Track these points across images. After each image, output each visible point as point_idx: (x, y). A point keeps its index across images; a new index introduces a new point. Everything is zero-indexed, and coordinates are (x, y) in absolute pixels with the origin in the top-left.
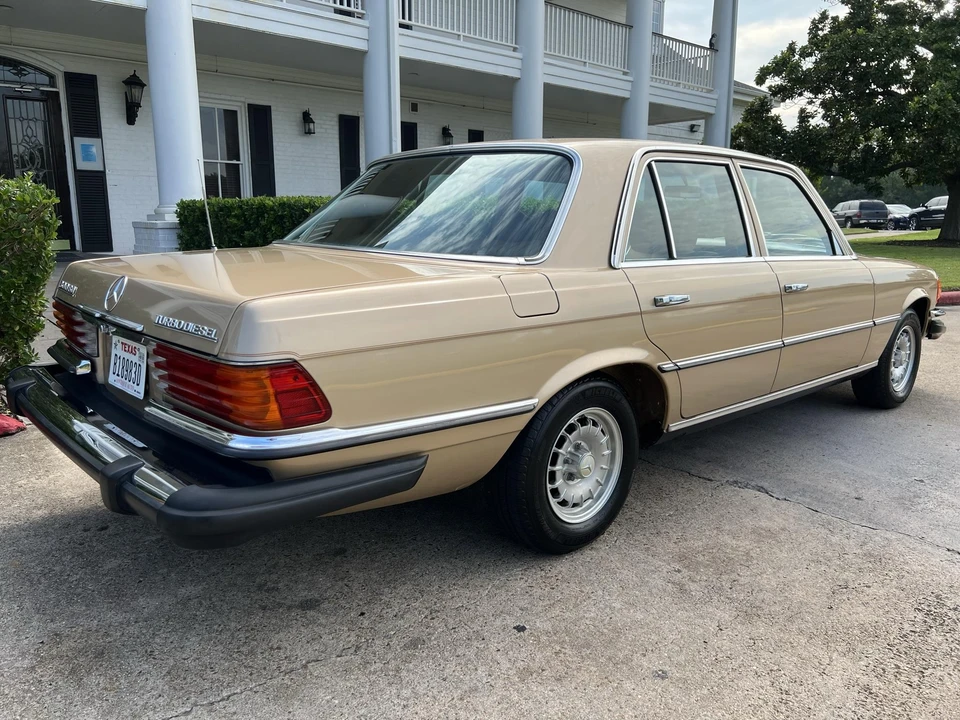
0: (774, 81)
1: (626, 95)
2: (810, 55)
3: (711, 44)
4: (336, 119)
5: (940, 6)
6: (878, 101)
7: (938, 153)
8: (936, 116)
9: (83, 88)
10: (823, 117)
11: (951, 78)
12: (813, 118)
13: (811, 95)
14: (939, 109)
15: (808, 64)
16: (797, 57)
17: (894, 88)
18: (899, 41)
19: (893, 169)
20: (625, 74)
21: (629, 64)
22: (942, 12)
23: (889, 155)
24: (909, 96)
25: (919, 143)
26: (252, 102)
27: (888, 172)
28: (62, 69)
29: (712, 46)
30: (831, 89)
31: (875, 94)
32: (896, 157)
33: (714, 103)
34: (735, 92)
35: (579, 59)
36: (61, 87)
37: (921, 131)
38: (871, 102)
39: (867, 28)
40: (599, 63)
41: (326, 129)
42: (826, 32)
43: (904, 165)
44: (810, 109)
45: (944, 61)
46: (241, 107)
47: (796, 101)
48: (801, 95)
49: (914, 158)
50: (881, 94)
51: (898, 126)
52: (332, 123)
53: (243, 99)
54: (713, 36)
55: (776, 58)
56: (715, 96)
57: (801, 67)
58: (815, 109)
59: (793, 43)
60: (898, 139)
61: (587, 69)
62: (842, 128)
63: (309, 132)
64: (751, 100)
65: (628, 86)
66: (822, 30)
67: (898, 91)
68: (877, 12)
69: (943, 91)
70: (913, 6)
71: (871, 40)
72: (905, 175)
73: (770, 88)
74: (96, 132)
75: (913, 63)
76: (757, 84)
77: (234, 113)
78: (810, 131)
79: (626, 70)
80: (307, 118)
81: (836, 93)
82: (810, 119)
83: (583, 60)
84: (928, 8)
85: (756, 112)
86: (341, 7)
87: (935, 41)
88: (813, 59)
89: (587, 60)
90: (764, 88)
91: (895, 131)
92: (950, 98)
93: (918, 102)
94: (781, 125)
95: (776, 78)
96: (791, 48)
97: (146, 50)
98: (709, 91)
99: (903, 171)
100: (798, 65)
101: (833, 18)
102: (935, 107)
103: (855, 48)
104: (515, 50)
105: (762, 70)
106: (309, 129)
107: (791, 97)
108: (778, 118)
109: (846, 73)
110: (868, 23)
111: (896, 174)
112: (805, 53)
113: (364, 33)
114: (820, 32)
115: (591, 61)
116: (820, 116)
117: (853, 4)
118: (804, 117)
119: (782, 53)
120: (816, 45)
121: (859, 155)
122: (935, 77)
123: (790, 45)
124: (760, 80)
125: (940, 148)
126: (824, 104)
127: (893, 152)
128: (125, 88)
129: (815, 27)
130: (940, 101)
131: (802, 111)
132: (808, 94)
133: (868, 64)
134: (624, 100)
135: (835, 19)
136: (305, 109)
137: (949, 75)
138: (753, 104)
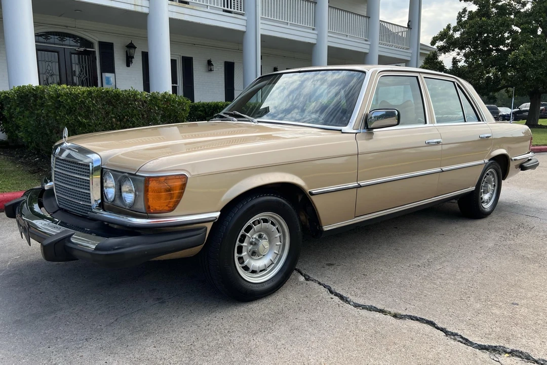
0: (440, 43)
1: (367, 51)
2: (458, 30)
3: (408, 25)
4: (223, 64)
5: (524, 4)
6: (493, 53)
7: (525, 80)
8: (523, 62)
9: (107, 49)
10: (465, 62)
11: (530, 43)
12: (460, 62)
13: (459, 51)
14: (524, 59)
15: (457, 35)
16: (451, 32)
17: (501, 47)
18: (504, 24)
19: (502, 88)
20: (366, 40)
21: (368, 35)
22: (525, 8)
23: (499, 81)
24: (509, 51)
25: (515, 75)
26: (184, 55)
27: (498, 90)
28: (98, 40)
29: (409, 26)
30: (469, 48)
31: (492, 50)
32: (503, 82)
33: (410, 55)
34: (421, 49)
35: (344, 33)
36: (96, 49)
37: (515, 69)
38: (490, 54)
39: (487, 16)
40: (354, 36)
41: (218, 69)
42: (466, 19)
43: (507, 87)
44: (458, 58)
45: (527, 34)
46: (178, 58)
47: (451, 54)
48: (453, 50)
49: (512, 82)
50: (494, 50)
51: (504, 67)
52: (222, 66)
53: (180, 54)
54: (409, 21)
55: (441, 32)
56: (411, 52)
57: (454, 37)
58: (461, 57)
59: (450, 24)
60: (504, 73)
61: (348, 38)
62: (475, 67)
63: (211, 70)
64: (428, 53)
65: (368, 47)
66: (464, 17)
67: (503, 49)
68: (492, 8)
69: (526, 49)
70: (510, 5)
71: (490, 24)
72: (508, 92)
73: (438, 47)
74: (112, 70)
75: (511, 35)
76: (431, 45)
77: (175, 60)
78: (459, 69)
79: (367, 39)
80: (209, 63)
81: (472, 50)
82: (458, 63)
83: (346, 34)
84: (518, 7)
85: (431, 59)
86: (227, 9)
87: (522, 24)
88: (459, 32)
89: (348, 34)
90: (435, 47)
91: (503, 69)
92: (530, 53)
93: (514, 55)
94: (443, 66)
95: (441, 42)
96: (449, 27)
97: (147, 32)
98: (407, 49)
99: (507, 90)
100: (452, 36)
101: (469, 11)
102: (522, 58)
103: (481, 27)
104: (313, 29)
105: (434, 38)
106: (211, 69)
107: (448, 51)
108: (442, 62)
109: (477, 40)
110: (487, 15)
111: (503, 91)
112: (455, 30)
113: (244, 23)
114: (463, 19)
115: (350, 35)
116: (463, 61)
117: (479, 5)
118: (455, 62)
119: (444, 29)
120: (461, 25)
121: (484, 81)
122: (522, 42)
123: (448, 25)
124: (433, 43)
125: (525, 78)
126: (465, 55)
127: (501, 80)
128: (126, 49)
129: (460, 16)
130: (525, 55)
131: (454, 59)
132: (457, 50)
133: (488, 35)
134: (366, 54)
135: (471, 12)
136: (209, 58)
137: (529, 41)
138: (429, 55)
